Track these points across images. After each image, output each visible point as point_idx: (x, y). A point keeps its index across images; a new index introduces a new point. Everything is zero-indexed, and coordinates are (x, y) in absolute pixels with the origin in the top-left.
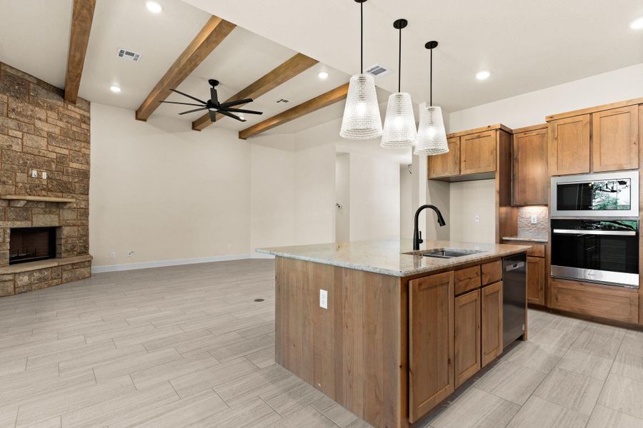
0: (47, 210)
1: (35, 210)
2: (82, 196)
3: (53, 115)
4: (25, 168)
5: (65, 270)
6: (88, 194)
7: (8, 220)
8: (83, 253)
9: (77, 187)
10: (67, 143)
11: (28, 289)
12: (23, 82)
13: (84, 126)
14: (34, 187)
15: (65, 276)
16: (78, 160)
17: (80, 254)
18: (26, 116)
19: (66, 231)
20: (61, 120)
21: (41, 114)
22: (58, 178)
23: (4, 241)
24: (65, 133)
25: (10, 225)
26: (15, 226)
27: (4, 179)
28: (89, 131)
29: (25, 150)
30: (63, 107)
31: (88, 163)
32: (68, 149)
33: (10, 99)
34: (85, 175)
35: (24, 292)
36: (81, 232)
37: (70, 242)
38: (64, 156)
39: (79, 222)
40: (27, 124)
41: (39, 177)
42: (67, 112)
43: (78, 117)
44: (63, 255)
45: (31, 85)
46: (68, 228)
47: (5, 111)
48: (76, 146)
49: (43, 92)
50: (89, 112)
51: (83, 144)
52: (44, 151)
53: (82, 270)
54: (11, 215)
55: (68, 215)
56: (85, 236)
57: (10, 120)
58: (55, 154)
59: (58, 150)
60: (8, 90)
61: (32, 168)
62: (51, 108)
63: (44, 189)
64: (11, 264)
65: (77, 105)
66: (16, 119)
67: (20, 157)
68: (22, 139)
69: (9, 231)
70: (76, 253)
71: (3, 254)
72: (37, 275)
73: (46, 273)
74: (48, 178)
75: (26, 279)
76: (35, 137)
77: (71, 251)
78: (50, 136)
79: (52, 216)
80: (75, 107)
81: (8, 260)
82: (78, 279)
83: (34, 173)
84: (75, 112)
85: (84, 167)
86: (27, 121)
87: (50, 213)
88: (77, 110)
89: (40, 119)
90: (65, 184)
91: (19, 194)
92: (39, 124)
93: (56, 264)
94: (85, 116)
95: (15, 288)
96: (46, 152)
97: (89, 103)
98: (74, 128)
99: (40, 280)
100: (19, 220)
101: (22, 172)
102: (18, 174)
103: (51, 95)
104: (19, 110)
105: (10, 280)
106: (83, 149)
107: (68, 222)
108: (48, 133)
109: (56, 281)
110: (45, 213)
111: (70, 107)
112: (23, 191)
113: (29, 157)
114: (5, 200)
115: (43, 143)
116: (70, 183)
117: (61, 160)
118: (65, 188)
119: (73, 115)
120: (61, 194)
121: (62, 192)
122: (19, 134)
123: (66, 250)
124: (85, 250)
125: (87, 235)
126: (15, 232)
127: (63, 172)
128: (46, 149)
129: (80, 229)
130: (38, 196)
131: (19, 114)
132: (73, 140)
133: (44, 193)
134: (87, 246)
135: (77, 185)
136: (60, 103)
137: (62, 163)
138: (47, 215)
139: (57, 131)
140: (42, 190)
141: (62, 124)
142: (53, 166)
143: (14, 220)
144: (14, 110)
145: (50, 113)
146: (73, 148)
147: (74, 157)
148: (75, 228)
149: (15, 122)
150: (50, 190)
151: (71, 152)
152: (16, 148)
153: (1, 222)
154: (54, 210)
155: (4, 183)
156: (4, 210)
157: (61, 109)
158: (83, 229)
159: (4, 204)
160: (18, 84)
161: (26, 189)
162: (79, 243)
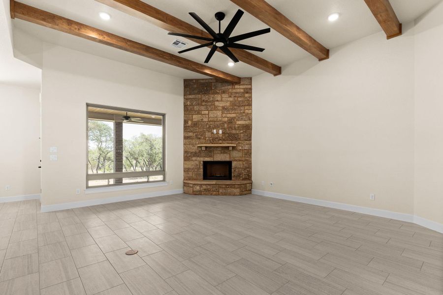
0: (222, 151)
1: (216, 152)
2: (247, 141)
3: (225, 96)
4: (210, 129)
5: (221, 188)
6: (250, 140)
7: (202, 157)
8: (246, 179)
10: (235, 110)
12: (208, 84)
13: (247, 95)
14: (214, 139)
16: (242, 119)
17: (244, 179)
18: (210, 102)
19: (234, 164)
20: (230, 97)
21: (218, 97)
22: (229, 132)
23: (200, 167)
24: (233, 104)
25: (202, 159)
26: (205, 160)
27: (200, 136)
28: (251, 97)
29: (209, 120)
30: (232, 88)
31: (250, 119)
32: (235, 113)
33: (202, 95)
34: (248, 128)
36: (245, 165)
37: (237, 171)
38: (233, 118)
39: (243, 159)
41: (218, 133)
42: (234, 91)
43: (242, 91)
44: (233, 178)
45: (213, 84)
46: (236, 162)
47: (200, 103)
48: (241, 110)
49: (219, 85)
50: (251, 84)
51: (246, 108)
52: (219, 118)
54: (203, 154)
55: (235, 154)
56: (248, 168)
57: (202, 107)
58: (227, 118)
59: (229, 115)
60: (201, 92)
61: (214, 129)
62: (224, 92)
63: (221, 140)
64: (204, 179)
65: (242, 83)
66: (205, 105)
67: (207, 124)
68: (208, 114)
69: (202, 163)
70: (241, 178)
71: (200, 174)
74: (223, 133)
76: (215, 111)
77: (239, 176)
78: (224, 108)
79: (225, 155)
80: (240, 85)
81: (202, 177)
83: (215, 131)
84: (239, 88)
85: (247, 122)
86: (210, 104)
87: (224, 153)
88: (241, 87)
89: (218, 101)
91: (207, 143)
92: (217, 103)
94: (247, 89)
96: (221, 118)
97: (251, 79)
98: (240, 99)
100: (206, 157)
101: (208, 132)
106: (246, 111)
107: (236, 158)
108: (222, 107)
110: (221, 153)
111: (237, 86)
112: (209, 142)
113: (211, 123)
115: (219, 113)
116: (237, 134)
117: (231, 121)
118: (233, 137)
119: (238, 91)
121: (231, 140)
122: (207, 112)
123: (235, 176)
124: (249, 177)
125: (250, 168)
126: (205, 163)
127: (232, 128)
128: (221, 116)
129: (244, 163)
130: (217, 144)
131: (207, 101)
132: (239, 107)
133: (220, 142)
134: (250, 175)
135: (242, 135)
136: (229, 87)
137: (232, 122)
138: (222, 155)
139: (228, 104)
140: (219, 140)
141: (231, 99)
142: (226, 126)
143: (205, 157)
144: (204, 101)
145: (223, 95)
146: (239, 112)
147: (239, 117)
148: (241, 162)
149: (205, 107)
150: (224, 140)
151: (237, 114)
152: (205, 120)
153: (198, 158)
154: (227, 151)
155: (200, 138)
156: (200, 152)
157: (231, 90)
158: (247, 163)
159: (199, 149)
160: (206, 86)
161: (210, 140)
162: (244, 172)
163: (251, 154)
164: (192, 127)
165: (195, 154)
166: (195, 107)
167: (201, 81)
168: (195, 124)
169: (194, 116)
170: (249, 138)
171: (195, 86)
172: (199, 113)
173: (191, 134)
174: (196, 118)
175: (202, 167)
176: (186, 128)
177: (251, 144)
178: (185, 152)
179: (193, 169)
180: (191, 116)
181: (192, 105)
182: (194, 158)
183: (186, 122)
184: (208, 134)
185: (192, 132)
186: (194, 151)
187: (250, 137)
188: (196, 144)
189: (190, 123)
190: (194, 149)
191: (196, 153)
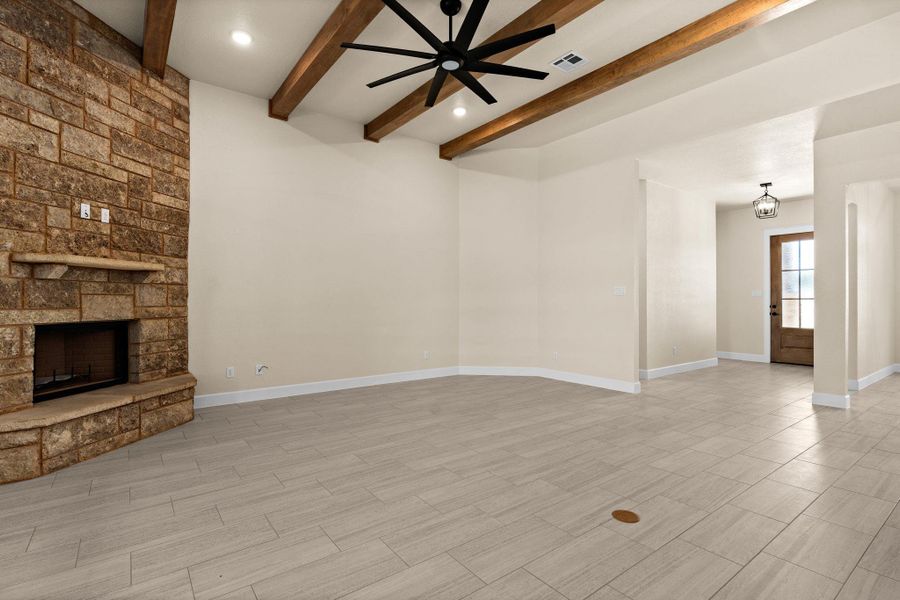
0: (112, 286)
1: (88, 288)
2: (177, 260)
3: (121, 95)
4: (66, 197)
5: (146, 411)
6: (185, 257)
7: (31, 308)
8: (177, 370)
9: (167, 241)
10: (149, 153)
11: (73, 457)
12: (60, 14)
13: (178, 124)
14: (83, 240)
15: (147, 421)
16: (168, 189)
17: (172, 372)
18: (69, 89)
19: (147, 328)
20: (136, 106)
21: (100, 88)
22: (132, 223)
23: (21, 354)
24: (144, 133)
25: (34, 317)
26: (45, 322)
27: (21, 218)
28: (187, 134)
29: (65, 159)
30: (141, 82)
31: (186, 198)
32: (149, 165)
33: (34, 46)
34: (181, 219)
35: (63, 467)
36: (175, 329)
37: (154, 349)
38: (143, 179)
39: (170, 311)
40: (69, 106)
41: (95, 218)
42: (147, 92)
43: (168, 104)
44: (142, 376)
45: (78, 23)
46: (151, 323)
47: (23, 71)
48: (163, 161)
49: (101, 43)
50: (187, 97)
51: (176, 159)
52: (103, 166)
53: (178, 407)
54: (37, 297)
55: (150, 297)
56: (180, 338)
57: (32, 92)
58: (125, 174)
59: (131, 166)
60: (28, 25)
61: (81, 198)
62: (117, 79)
63: (105, 244)
64: (37, 400)
65: (167, 81)
66: (46, 91)
67: (55, 172)
68: (59, 135)
69: (31, 332)
70: (164, 371)
71: (20, 381)
72: (89, 425)
73: (109, 421)
74: (113, 221)
75: (66, 436)
76: (86, 135)
77: (155, 368)
78: (115, 135)
79: (121, 299)
80: (162, 84)
81: (30, 394)
82: (171, 426)
83: (85, 209)
84: (161, 93)
85: (179, 204)
86: (69, 98)
87: (117, 292)
88: (166, 91)
89: (95, 99)
90: (145, 234)
91: (53, 252)
92: (94, 108)
93: (128, 400)
94: (180, 106)
95: (41, 460)
96: (107, 168)
97: (187, 82)
98: (161, 127)
99: (96, 436)
100: (51, 308)
101: (58, 206)
102: (52, 210)
103: (118, 52)
104: (52, 72)
105: (30, 444)
106: (177, 169)
107: (151, 310)
108: (112, 128)
109: (128, 435)
110: (107, 292)
111: (152, 82)
112: (62, 246)
113: (74, 174)
114: (23, 264)
115: (102, 148)
116: (154, 233)
117: (136, 187)
118: (145, 244)
119: (158, 99)
120: (136, 255)
121: (139, 251)
122: (54, 125)
123: (148, 366)
124: (181, 366)
125: (184, 336)
126: (42, 331)
127: (141, 211)
128: (107, 160)
129: (172, 324)
130: (93, 256)
132: (159, 148)
133: (104, 250)
134: (185, 356)
135: (167, 238)
136: (135, 72)
137: (139, 192)
138: (110, 298)
139: (129, 127)
140: (100, 245)
141: (138, 115)
142: (123, 198)
143: (42, 307)
144: (41, 71)
145: (115, 89)
146: (159, 165)
147: (161, 183)
148: (164, 322)
150: (117, 246)
151: (156, 172)
152: (48, 153)
153: (14, 313)
154: (125, 286)
155: (21, 227)
156: (21, 287)
157: (137, 84)
158: (177, 325)
159: (21, 273)
160: (50, 17)
161: (68, 241)
162: (171, 352)
163: (187, 296)
170: (182, 252)
175: (30, 351)
177: (185, 269)
184: (57, 216)
187: (186, 248)
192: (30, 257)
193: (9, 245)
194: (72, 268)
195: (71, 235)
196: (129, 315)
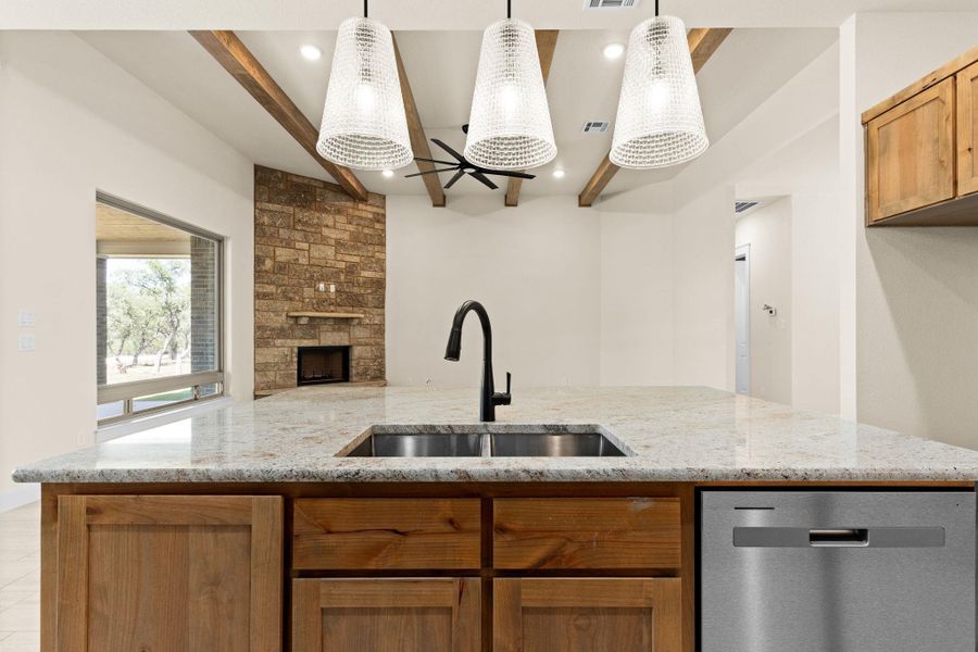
0: (336, 327)
1: (325, 328)
2: (377, 310)
3: (341, 219)
4: (312, 282)
6: (383, 307)
7: (296, 339)
8: (377, 377)
10: (358, 249)
12: (309, 189)
13: (377, 226)
14: (321, 303)
16: (370, 267)
17: (373, 379)
18: (312, 226)
19: (356, 352)
20: (350, 223)
21: (328, 219)
22: (347, 290)
23: (292, 361)
24: (355, 238)
25: (298, 343)
26: (302, 346)
27: (291, 295)
28: (384, 230)
29: (311, 262)
31: (383, 270)
32: (358, 255)
33: (297, 209)
34: (379, 285)
38: (354, 265)
39: (372, 341)
40: (315, 235)
41: (327, 290)
42: (357, 213)
43: (370, 216)
44: (354, 379)
45: (318, 190)
46: (359, 348)
47: (292, 223)
48: (368, 251)
49: (330, 195)
50: (384, 208)
52: (331, 261)
54: (298, 333)
55: (359, 333)
56: (379, 358)
57: (296, 232)
58: (344, 263)
59: (347, 258)
60: (294, 201)
61: (319, 281)
62: (339, 212)
63: (333, 304)
64: (300, 384)
65: (369, 202)
66: (303, 230)
67: (307, 270)
68: (308, 251)
69: (296, 350)
70: (369, 377)
74: (337, 291)
76: (321, 247)
77: (362, 375)
78: (339, 243)
79: (342, 334)
80: (366, 205)
81: (295, 380)
83: (322, 286)
84: (366, 211)
85: (378, 275)
86: (313, 230)
87: (339, 330)
88: (369, 208)
89: (327, 226)
90: (356, 296)
91: (306, 310)
92: (326, 231)
94: (378, 214)
96: (333, 262)
97: (384, 198)
98: (366, 231)
100: (305, 338)
101: (308, 287)
102: (305, 289)
103: (339, 196)
106: (376, 254)
107: (360, 340)
108: (336, 240)
110: (334, 330)
111: (361, 206)
112: (310, 307)
113: (315, 269)
114: (292, 317)
115: (330, 252)
116: (362, 295)
117: (351, 270)
118: (356, 301)
119: (364, 214)
120: (351, 309)
121: (352, 306)
122: (306, 246)
123: (358, 373)
124: (380, 374)
125: (383, 357)
126: (302, 352)
128: (334, 258)
129: (373, 349)
130: (326, 311)
131: (305, 224)
132: (365, 244)
133: (332, 308)
134: (383, 369)
135: (370, 297)
136: (349, 204)
137: (352, 273)
138: (335, 333)
139: (346, 236)
140: (330, 305)
141: (351, 228)
142: (342, 277)
143: (301, 338)
144: (300, 221)
145: (337, 217)
146: (366, 255)
147: (365, 264)
148: (368, 348)
149: (301, 234)
150: (339, 305)
151: (362, 258)
152: (303, 261)
153: (289, 341)
154: (344, 327)
155: (291, 299)
156: (291, 328)
157: (351, 210)
158: (377, 349)
159: (292, 322)
160: (304, 192)
161: (313, 305)
162: (374, 366)
163: (384, 332)
164: (274, 272)
165: (282, 333)
166: (281, 231)
167: (295, 179)
168: (281, 268)
169: (279, 251)
170: (381, 304)
171: (282, 186)
172: (289, 244)
173: (271, 289)
174: (283, 254)
175: (296, 359)
176: (259, 274)
177: (383, 315)
178: (258, 327)
179: (276, 364)
180: (272, 248)
181: (273, 225)
182: (278, 342)
183: (258, 260)
184: (308, 292)
185: (273, 283)
186: (279, 325)
187: (383, 302)
188: (283, 311)
189: (269, 264)
190: (280, 321)
191: (282, 329)
192: (296, 314)
193: (286, 309)
194: (311, 318)
195: (314, 301)
196: (347, 343)
